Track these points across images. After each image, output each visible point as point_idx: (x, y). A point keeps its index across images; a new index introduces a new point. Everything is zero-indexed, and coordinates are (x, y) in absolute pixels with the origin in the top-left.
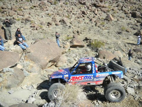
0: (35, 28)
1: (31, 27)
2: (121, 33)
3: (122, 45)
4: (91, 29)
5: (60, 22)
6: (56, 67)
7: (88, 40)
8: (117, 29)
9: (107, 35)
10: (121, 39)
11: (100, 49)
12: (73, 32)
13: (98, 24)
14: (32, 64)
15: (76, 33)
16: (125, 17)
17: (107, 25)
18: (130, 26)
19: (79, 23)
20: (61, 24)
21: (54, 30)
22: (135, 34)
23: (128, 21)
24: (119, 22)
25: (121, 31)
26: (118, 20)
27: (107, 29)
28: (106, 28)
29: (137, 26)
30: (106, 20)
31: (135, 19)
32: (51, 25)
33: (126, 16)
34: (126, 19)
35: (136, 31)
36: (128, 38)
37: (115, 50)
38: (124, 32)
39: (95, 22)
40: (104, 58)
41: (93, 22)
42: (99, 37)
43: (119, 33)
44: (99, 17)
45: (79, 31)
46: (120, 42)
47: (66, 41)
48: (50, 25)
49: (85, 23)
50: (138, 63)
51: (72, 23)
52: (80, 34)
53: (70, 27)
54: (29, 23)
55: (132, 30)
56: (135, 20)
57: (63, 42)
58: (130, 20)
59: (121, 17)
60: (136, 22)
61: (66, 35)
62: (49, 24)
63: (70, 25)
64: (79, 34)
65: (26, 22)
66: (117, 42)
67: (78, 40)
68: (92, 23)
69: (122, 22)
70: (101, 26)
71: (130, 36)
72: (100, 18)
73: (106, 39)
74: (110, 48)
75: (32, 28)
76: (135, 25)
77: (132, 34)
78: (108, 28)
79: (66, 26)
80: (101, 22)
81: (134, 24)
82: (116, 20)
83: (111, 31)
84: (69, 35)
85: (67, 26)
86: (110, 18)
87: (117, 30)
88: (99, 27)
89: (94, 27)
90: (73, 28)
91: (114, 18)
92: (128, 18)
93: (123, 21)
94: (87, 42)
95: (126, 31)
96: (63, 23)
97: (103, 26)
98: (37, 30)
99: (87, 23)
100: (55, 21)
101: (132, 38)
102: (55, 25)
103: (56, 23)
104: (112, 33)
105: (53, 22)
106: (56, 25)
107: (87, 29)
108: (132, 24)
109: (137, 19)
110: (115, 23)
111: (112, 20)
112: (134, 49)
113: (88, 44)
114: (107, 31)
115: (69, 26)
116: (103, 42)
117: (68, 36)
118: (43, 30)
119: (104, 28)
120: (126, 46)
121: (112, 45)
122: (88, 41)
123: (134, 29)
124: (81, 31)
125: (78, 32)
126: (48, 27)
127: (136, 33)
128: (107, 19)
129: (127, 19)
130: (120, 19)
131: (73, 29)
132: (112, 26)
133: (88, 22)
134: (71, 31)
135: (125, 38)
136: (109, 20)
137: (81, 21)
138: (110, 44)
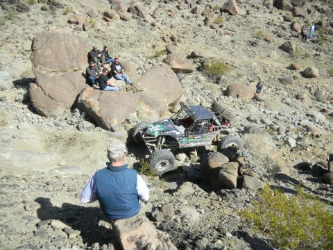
0: (80, 26)
1: (69, 22)
2: (256, 43)
3: (259, 70)
4: (197, 33)
5: (129, 11)
6: (172, 112)
7: (197, 57)
8: (248, 34)
9: (230, 46)
10: (257, 57)
11: (223, 77)
12: (163, 39)
13: (211, 21)
14: (147, 110)
15: (170, 40)
16: (261, 6)
17: (227, 22)
18: (272, 28)
19: (170, 15)
20: (133, 17)
21: (122, 32)
22: (280, 48)
23: (268, 15)
24: (250, 18)
25: (255, 39)
26: (248, 14)
27: (229, 35)
28: (228, 31)
29: (284, 28)
30: (225, 11)
31: (280, 11)
32: (111, 18)
33: (263, 4)
34: (262, 11)
35: (282, 41)
36: (268, 56)
37: (248, 79)
38: (261, 43)
39: (202, 15)
40: (238, 96)
41: (199, 15)
42: (215, 52)
43: (253, 44)
44: (209, 4)
45: (175, 36)
46: (255, 64)
47: (154, 60)
48: (108, 19)
49: (183, 16)
50: (288, 104)
51: (156, 16)
52: (178, 44)
53: (153, 25)
54: (59, 12)
55: (274, 37)
56: (281, 14)
57: (149, 60)
58: (271, 13)
59: (253, 6)
60: (282, 19)
61: (149, 45)
62: (107, 16)
63: (153, 20)
64: (175, 44)
65: (51, 8)
66: (251, 63)
67: (180, 59)
68: (196, 17)
69: (256, 17)
70: (217, 26)
71: (273, 52)
72: (213, 6)
73: (230, 56)
74: (239, 76)
75: (73, 26)
76: (281, 26)
77: (276, 47)
78: (230, 32)
79: (144, 23)
80: (216, 16)
81: (279, 24)
82: (243, 12)
83: (236, 38)
84: (154, 44)
85: (147, 24)
86: (234, 8)
87: (248, 36)
88: (212, 27)
89: (203, 27)
90: (159, 28)
91: (241, 8)
92: (267, 10)
93: (257, 15)
94: (194, 62)
95: (266, 40)
96: (138, 15)
97: (220, 27)
98: (84, 30)
99: (188, 18)
100: (119, 9)
101: (276, 54)
102: (121, 18)
103: (122, 13)
104: (238, 44)
105: (113, 11)
106: (123, 19)
107: (190, 33)
108: (275, 25)
109: (284, 13)
110: (243, 20)
111: (237, 12)
112: (280, 77)
113: (197, 66)
114: (229, 38)
115: (150, 22)
116: (227, 64)
117: (154, 47)
118: (98, 30)
119: (222, 30)
120: (266, 72)
121: (243, 71)
122: (198, 60)
123: (279, 36)
124: (179, 36)
125: (172, 39)
126: (105, 23)
127: (283, 45)
128: (227, 9)
129: (265, 12)
130: (252, 11)
131: (160, 32)
132: (238, 26)
133: (187, 14)
134: (158, 37)
135: (264, 55)
136: (231, 11)
137: (173, 11)
138: (239, 68)
